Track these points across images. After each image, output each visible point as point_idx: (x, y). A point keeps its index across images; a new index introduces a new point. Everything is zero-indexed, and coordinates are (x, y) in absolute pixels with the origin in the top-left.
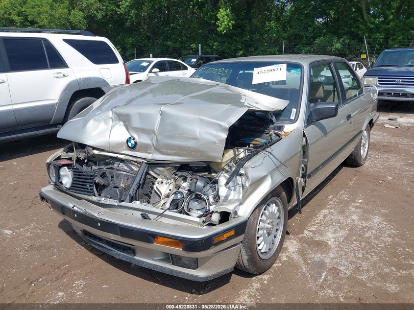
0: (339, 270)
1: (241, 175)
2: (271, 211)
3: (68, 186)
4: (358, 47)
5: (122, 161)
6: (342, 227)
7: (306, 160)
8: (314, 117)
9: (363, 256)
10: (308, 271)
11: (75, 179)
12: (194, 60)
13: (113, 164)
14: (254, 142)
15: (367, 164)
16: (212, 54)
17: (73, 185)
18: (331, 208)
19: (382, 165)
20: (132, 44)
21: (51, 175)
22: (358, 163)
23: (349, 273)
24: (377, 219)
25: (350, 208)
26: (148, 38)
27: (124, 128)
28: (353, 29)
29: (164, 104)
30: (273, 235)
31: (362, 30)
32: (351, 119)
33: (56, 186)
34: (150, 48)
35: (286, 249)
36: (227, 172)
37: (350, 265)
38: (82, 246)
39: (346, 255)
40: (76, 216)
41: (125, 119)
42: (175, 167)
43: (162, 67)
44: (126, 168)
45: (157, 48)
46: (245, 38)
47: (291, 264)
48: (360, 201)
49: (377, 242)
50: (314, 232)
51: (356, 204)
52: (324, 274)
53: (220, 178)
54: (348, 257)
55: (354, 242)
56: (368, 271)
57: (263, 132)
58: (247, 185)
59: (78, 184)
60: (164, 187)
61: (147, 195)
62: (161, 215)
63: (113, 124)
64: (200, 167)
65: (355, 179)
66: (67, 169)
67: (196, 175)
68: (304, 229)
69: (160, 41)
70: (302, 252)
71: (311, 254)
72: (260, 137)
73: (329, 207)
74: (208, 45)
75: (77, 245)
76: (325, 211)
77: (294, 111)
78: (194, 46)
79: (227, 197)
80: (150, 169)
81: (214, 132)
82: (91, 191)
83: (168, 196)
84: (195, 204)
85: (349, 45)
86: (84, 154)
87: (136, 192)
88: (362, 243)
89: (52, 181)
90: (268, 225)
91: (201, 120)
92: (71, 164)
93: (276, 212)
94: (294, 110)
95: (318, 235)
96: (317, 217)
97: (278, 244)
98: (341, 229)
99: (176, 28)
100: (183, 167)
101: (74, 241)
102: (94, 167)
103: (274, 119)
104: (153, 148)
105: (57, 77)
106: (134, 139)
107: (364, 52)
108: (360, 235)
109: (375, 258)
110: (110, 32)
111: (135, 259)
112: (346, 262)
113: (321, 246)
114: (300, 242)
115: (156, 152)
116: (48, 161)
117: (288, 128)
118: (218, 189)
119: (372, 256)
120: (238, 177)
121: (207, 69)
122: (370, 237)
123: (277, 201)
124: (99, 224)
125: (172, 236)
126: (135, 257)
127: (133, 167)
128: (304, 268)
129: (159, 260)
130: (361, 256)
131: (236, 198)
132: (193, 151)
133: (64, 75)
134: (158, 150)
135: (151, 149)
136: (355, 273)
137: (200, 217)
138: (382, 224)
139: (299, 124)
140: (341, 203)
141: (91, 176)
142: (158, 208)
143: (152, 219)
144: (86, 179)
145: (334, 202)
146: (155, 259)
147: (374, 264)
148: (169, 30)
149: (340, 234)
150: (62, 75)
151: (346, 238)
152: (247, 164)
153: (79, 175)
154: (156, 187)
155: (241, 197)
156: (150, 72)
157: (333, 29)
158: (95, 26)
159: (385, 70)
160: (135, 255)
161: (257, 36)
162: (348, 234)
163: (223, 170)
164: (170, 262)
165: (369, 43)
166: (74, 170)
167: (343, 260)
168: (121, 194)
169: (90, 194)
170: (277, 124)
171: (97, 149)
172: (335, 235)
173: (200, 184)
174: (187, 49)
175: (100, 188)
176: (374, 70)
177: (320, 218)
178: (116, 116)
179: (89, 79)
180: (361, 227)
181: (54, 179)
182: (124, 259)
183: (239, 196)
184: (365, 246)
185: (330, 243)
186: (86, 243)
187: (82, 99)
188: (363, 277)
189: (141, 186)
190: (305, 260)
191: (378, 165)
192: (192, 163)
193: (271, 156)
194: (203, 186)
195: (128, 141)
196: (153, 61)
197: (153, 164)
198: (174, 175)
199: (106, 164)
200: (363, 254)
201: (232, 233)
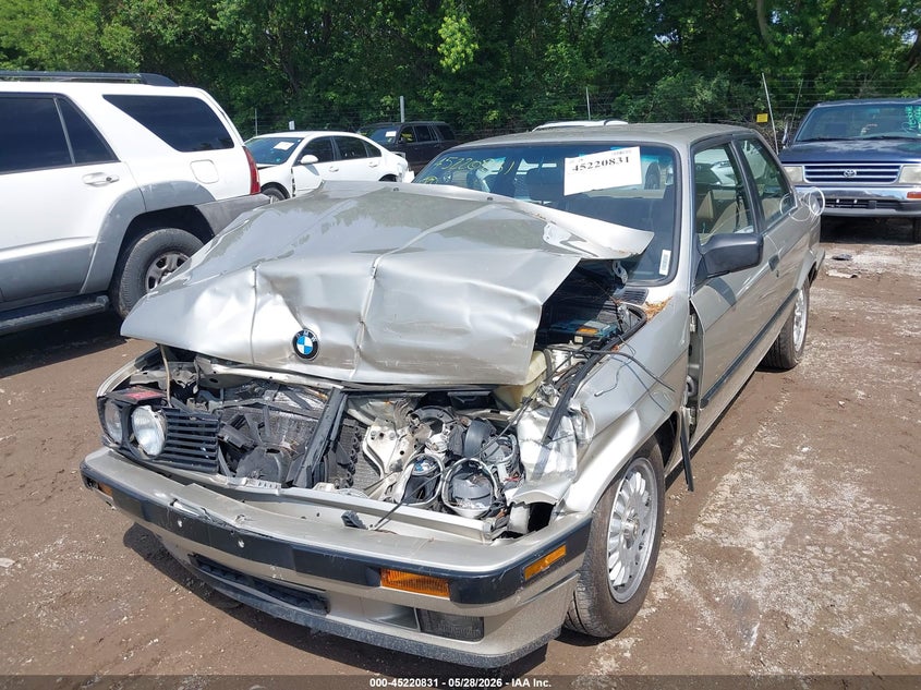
0: (788, 616)
1: (571, 414)
2: (633, 491)
3: (155, 450)
4: (750, 98)
5: (282, 387)
6: (776, 514)
7: (697, 366)
8: (711, 268)
9: (834, 579)
10: (718, 623)
11: (171, 434)
12: (392, 134)
13: (260, 395)
14: (583, 331)
15: (804, 362)
16: (430, 118)
17: (168, 449)
18: (744, 470)
19: (838, 363)
20: (248, 100)
21: (109, 426)
22: (787, 362)
23: (809, 623)
24: (850, 492)
25: (786, 466)
26: (284, 85)
27: (286, 310)
28: (736, 58)
29: (381, 252)
30: (636, 544)
31: (758, 60)
32: (778, 267)
33: (124, 452)
34: (289, 108)
35: (662, 572)
36: (538, 407)
37: (809, 602)
38: (187, 588)
39: (795, 579)
40: (180, 523)
41: (288, 290)
42: (413, 399)
43: (323, 151)
44: (292, 404)
45: (305, 108)
46: (502, 82)
47: (675, 607)
48: (805, 449)
49: (858, 545)
50: (717, 529)
51: (801, 458)
52: (755, 629)
53: (521, 421)
54: (801, 585)
55: (809, 548)
56: (851, 615)
57: (600, 307)
58: (588, 436)
59: (178, 446)
60: (387, 445)
61: (345, 466)
62: (389, 515)
63: (259, 300)
64: (473, 397)
65: (785, 398)
66: (150, 411)
67: (461, 416)
68: (694, 521)
69: (311, 92)
70: (696, 577)
71: (718, 581)
72: (593, 318)
73: (740, 466)
74: (420, 99)
75: (175, 586)
76: (733, 477)
77: (666, 256)
78: (387, 100)
79: (540, 466)
80: (350, 404)
81: (507, 316)
82: (212, 462)
83: (398, 468)
84: (466, 487)
85: (729, 94)
86: (190, 374)
87: (322, 460)
88: (826, 549)
89: (113, 440)
90: (628, 524)
91: (475, 289)
92: (160, 399)
93: (642, 493)
94: (666, 254)
95: (726, 535)
96: (716, 493)
97: (646, 563)
98: (775, 517)
99: (347, 61)
100: (433, 398)
101: (167, 578)
102: (213, 404)
103: (624, 276)
104: (356, 355)
105: (91, 184)
106: (310, 336)
107: (763, 108)
108: (819, 531)
109: (861, 583)
110: (195, 72)
111: (328, 622)
112: (799, 597)
113: (737, 560)
114: (689, 554)
115: (365, 364)
116: (101, 393)
117: (656, 295)
118: (518, 447)
119: (853, 579)
120: (564, 417)
121: (454, 161)
122: (842, 532)
123: (645, 466)
124: (241, 544)
125: (425, 568)
126: (328, 617)
127: (309, 401)
128: (708, 616)
129: (387, 621)
130: (828, 579)
131: (563, 468)
132: (456, 361)
133: (109, 179)
134: (369, 359)
135: (353, 358)
136: (823, 622)
137: (482, 517)
138: (863, 502)
139: (680, 285)
140: (765, 455)
141: (211, 426)
142: (376, 498)
143: (368, 526)
144: (197, 433)
145: (749, 454)
146: (377, 619)
147: (862, 597)
148: (330, 65)
149: (774, 530)
150: (102, 179)
151: (790, 539)
152: (584, 387)
153: (181, 425)
154: (368, 446)
155: (574, 465)
156: (297, 163)
157: (695, 59)
158: (159, 58)
159: (818, 148)
160: (328, 613)
161: (530, 77)
162: (792, 530)
163: (528, 401)
164: (414, 626)
165: (772, 89)
166: (169, 413)
167: (793, 593)
168: (285, 466)
169: (208, 469)
170: (631, 286)
171: (222, 362)
172: (764, 533)
173: (473, 436)
174: (373, 109)
175: (234, 454)
176: (796, 150)
177: (725, 494)
178: (265, 281)
179: (168, 185)
180: (819, 512)
181: (118, 436)
182: (301, 622)
183: (569, 463)
184: (836, 556)
185: (756, 553)
186: (197, 581)
187: (153, 234)
188: (843, 630)
189: (331, 446)
190: (708, 596)
191: (830, 365)
192: (453, 389)
193: (633, 364)
194: (480, 440)
195: (295, 341)
196: (302, 139)
197: (358, 394)
198: (409, 418)
199: (245, 396)
200: (833, 575)
201: (562, 552)
